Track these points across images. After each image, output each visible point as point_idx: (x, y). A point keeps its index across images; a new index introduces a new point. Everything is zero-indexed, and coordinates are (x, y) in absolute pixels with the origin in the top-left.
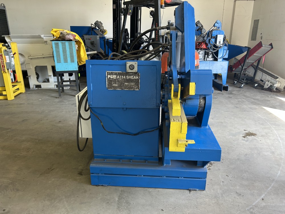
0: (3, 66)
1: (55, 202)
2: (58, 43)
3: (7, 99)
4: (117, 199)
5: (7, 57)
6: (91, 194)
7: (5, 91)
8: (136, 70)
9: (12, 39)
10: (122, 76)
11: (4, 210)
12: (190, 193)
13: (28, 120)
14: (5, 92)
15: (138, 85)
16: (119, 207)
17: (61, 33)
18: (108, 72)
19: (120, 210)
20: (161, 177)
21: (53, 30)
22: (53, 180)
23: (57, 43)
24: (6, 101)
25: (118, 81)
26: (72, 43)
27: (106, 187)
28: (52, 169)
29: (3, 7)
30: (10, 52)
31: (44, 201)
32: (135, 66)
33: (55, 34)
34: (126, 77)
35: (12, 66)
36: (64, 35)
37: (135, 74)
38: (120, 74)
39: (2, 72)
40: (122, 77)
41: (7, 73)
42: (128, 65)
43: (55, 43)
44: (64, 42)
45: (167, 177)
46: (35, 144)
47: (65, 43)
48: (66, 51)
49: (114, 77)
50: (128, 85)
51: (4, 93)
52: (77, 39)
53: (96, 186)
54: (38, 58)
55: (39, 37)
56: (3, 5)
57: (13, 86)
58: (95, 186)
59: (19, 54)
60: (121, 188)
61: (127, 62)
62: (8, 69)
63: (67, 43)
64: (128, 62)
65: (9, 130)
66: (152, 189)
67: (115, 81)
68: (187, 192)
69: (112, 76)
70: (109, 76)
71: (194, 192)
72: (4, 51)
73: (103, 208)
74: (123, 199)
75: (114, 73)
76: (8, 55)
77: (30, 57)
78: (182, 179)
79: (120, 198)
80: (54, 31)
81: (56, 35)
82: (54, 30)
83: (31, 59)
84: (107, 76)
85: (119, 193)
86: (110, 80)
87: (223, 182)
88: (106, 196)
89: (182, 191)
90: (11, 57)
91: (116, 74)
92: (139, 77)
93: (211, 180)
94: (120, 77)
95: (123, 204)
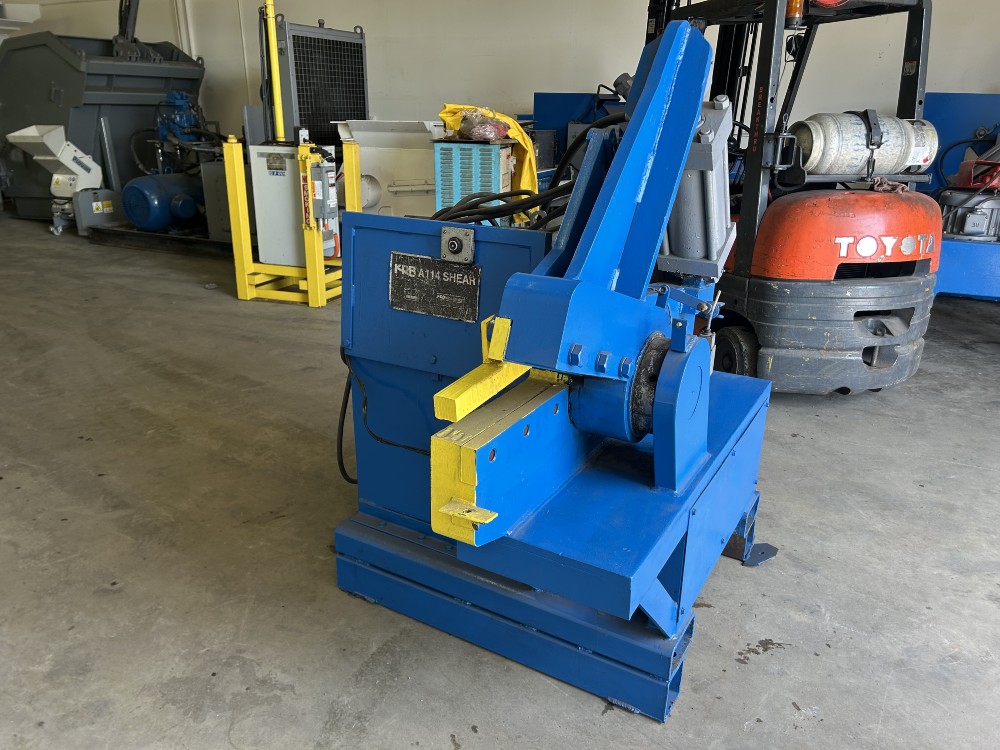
0: (306, 209)
1: (228, 603)
2: (451, 149)
3: (307, 304)
4: (374, 649)
5: (318, 184)
6: (320, 610)
7: (306, 279)
8: (466, 255)
9: (354, 133)
10: (432, 272)
11: (114, 584)
12: (604, 712)
13: (316, 368)
14: (305, 282)
15: (473, 306)
16: (361, 673)
17: (465, 119)
18: (394, 255)
19: (358, 682)
20: (521, 628)
21: (445, 107)
22: (262, 543)
23: (446, 149)
24: (305, 307)
25: (421, 287)
26: (490, 150)
27: (371, 606)
28: (281, 514)
29: (359, 37)
30: (327, 172)
31: (207, 591)
32: (465, 242)
33: (449, 119)
34: (442, 277)
35: (329, 211)
36: (471, 123)
37: (468, 267)
38: (425, 264)
39: (304, 225)
40: (430, 274)
41: (315, 231)
42: (445, 238)
43: (442, 149)
44: (467, 146)
45: (541, 632)
46: (288, 439)
47: (470, 149)
48: (471, 177)
49: (411, 271)
50: (445, 302)
51: (303, 285)
52: (514, 139)
53: (350, 593)
54: (412, 191)
55: (422, 129)
56: (359, 31)
57: (326, 266)
58: (346, 594)
59: (362, 176)
60: (406, 623)
61: (443, 229)
62: (317, 220)
63: (476, 149)
64: (447, 228)
65: (257, 388)
66: (494, 656)
67: (412, 283)
68: (601, 705)
69: (405, 269)
70: (397, 267)
71: (624, 714)
72: (313, 167)
73: (323, 659)
74: (392, 655)
75: (411, 258)
76: (320, 178)
77: (391, 189)
78: (586, 654)
79: (386, 649)
80: (449, 112)
81: (451, 124)
82: (450, 107)
83: (396, 193)
84: (393, 267)
85: (392, 635)
86: (401, 281)
87: (759, 720)
88: (353, 629)
89: (584, 695)
90: (327, 185)
91: (415, 263)
92: (476, 282)
93: (719, 698)
94: (425, 275)
95: (380, 670)
